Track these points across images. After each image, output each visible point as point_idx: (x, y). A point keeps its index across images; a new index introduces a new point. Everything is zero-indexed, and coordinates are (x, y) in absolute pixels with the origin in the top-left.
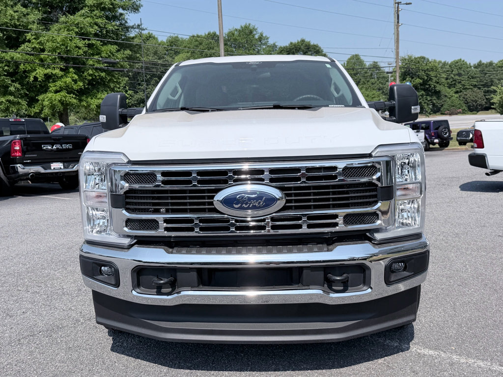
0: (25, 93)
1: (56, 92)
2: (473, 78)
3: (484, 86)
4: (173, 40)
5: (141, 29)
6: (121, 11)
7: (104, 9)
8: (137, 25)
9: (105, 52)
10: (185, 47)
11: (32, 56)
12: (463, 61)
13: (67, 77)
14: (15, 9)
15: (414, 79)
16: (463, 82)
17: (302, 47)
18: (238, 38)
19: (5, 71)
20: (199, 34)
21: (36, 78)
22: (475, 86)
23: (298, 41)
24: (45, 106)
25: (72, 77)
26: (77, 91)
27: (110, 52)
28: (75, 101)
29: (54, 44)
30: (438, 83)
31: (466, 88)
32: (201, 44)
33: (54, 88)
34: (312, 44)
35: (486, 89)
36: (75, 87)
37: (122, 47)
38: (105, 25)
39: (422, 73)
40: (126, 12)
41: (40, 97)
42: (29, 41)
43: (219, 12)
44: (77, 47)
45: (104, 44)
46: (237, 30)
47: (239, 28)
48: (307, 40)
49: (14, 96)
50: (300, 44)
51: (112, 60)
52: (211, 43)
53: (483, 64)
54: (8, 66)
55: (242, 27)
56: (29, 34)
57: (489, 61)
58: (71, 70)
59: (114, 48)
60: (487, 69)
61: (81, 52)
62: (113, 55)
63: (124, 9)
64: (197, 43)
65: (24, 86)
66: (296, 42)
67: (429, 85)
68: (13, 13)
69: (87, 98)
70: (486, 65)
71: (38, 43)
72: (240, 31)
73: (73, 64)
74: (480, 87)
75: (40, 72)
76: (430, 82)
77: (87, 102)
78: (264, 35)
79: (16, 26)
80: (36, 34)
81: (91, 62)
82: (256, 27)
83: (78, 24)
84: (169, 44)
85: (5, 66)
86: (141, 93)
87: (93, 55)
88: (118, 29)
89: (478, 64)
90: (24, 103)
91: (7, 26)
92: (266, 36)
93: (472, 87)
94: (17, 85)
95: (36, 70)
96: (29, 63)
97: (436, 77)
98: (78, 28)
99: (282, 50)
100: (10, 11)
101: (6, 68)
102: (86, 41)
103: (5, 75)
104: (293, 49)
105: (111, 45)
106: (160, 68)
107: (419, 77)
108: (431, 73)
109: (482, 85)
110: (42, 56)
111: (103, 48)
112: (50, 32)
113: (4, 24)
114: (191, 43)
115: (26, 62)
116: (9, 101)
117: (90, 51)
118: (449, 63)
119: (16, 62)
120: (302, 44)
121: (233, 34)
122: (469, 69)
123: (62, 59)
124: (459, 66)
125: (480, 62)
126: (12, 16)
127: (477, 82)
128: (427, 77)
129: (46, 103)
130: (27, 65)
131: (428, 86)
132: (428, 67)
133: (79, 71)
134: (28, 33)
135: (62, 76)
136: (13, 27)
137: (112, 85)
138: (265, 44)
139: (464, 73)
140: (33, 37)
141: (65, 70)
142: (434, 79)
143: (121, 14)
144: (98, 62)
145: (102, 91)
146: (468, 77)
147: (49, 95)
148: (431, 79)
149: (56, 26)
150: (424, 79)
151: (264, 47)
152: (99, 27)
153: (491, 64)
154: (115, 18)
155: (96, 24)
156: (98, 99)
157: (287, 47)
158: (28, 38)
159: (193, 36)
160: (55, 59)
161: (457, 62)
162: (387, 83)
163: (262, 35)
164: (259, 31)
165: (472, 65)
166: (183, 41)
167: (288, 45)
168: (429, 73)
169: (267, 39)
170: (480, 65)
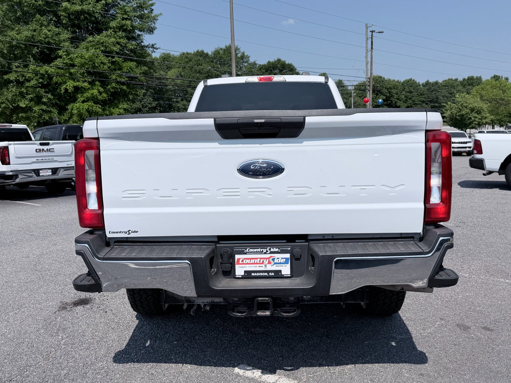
0: (56, 103)
1: (84, 102)
2: (421, 95)
3: (431, 102)
4: (166, 57)
5: (154, 48)
6: (137, 32)
7: (125, 31)
8: (151, 44)
9: (126, 68)
10: (177, 63)
11: (62, 71)
12: (414, 80)
13: (93, 89)
14: (49, 28)
15: (378, 96)
16: (413, 99)
17: (278, 65)
18: (223, 56)
19: (40, 83)
20: (189, 52)
21: (66, 90)
22: (423, 102)
23: (275, 60)
24: (74, 115)
25: (98, 90)
26: (102, 101)
27: (130, 68)
28: (100, 110)
29: (83, 60)
30: (398, 99)
31: (416, 104)
32: (190, 61)
33: (82, 99)
34: (287, 63)
35: (432, 104)
36: (100, 97)
37: (139, 63)
38: (126, 44)
39: (385, 91)
40: (142, 33)
41: (69, 107)
42: (60, 57)
43: (231, 37)
44: (102, 63)
45: (125, 60)
46: (222, 49)
47: (224, 47)
48: (283, 59)
49: (47, 105)
50: (277, 63)
51: (132, 75)
52: (199, 60)
53: (430, 83)
54: (43, 79)
55: (226, 47)
56: (61, 51)
57: (435, 81)
58: (97, 83)
59: (133, 64)
60: (434, 88)
61: (106, 67)
62: (132, 70)
63: (141, 31)
64: (187, 59)
65: (55, 96)
66: (274, 61)
67: (391, 100)
68: (47, 32)
69: (110, 107)
70: (433, 84)
71: (68, 59)
72: (225, 50)
73: (99, 78)
74: (427, 102)
75: (70, 85)
76: (392, 99)
77: (110, 111)
78: (246, 55)
79: (49, 43)
80: (67, 51)
81: (114, 77)
82: (239, 47)
83: (102, 43)
84: (162, 59)
85: (40, 78)
86: (138, 103)
87: (115, 70)
88: (136, 48)
89: (426, 83)
90: (55, 111)
91: (41, 44)
92: (247, 55)
93: (420, 103)
94: (50, 96)
95: (66, 82)
96: (60, 76)
97: (397, 94)
98: (103, 46)
99: (261, 68)
100: (45, 31)
101: (41, 80)
102: (110, 58)
103: (39, 87)
104: (271, 67)
105: (131, 61)
106: (155, 81)
107: (382, 94)
108: (393, 91)
109: (429, 101)
110: (72, 71)
111: (125, 64)
112: (78, 50)
113: (39, 41)
114: (182, 60)
115: (58, 75)
116: (43, 110)
117: (113, 67)
118: (402, 81)
119: (49, 75)
120: (278, 63)
121: (219, 53)
122: (418, 87)
123: (89, 73)
124: (410, 83)
125: (428, 81)
126: (46, 35)
127: (425, 98)
128: (389, 93)
129: (75, 112)
130: (58, 78)
131: (390, 102)
132: (391, 86)
133: (104, 84)
134: (60, 49)
135: (89, 88)
136: (46, 44)
137: (131, 97)
138: (247, 62)
139: (414, 91)
140: (64, 53)
141: (92, 83)
142: (396, 96)
143: (139, 35)
144: (120, 76)
145: (122, 102)
146: (418, 94)
147: (78, 105)
148: (392, 96)
149: (84, 44)
150: (386, 96)
151: (246, 64)
152: (121, 46)
153: (437, 83)
154: (134, 39)
155: (118, 43)
156: (120, 109)
157: (265, 65)
158: (60, 54)
159: (183, 54)
160: (84, 73)
161: (409, 81)
162: (350, 98)
163: (243, 54)
164: (242, 50)
165: (421, 84)
166: (174, 58)
167: (266, 64)
168: (391, 90)
169: (249, 57)
170: (427, 83)
